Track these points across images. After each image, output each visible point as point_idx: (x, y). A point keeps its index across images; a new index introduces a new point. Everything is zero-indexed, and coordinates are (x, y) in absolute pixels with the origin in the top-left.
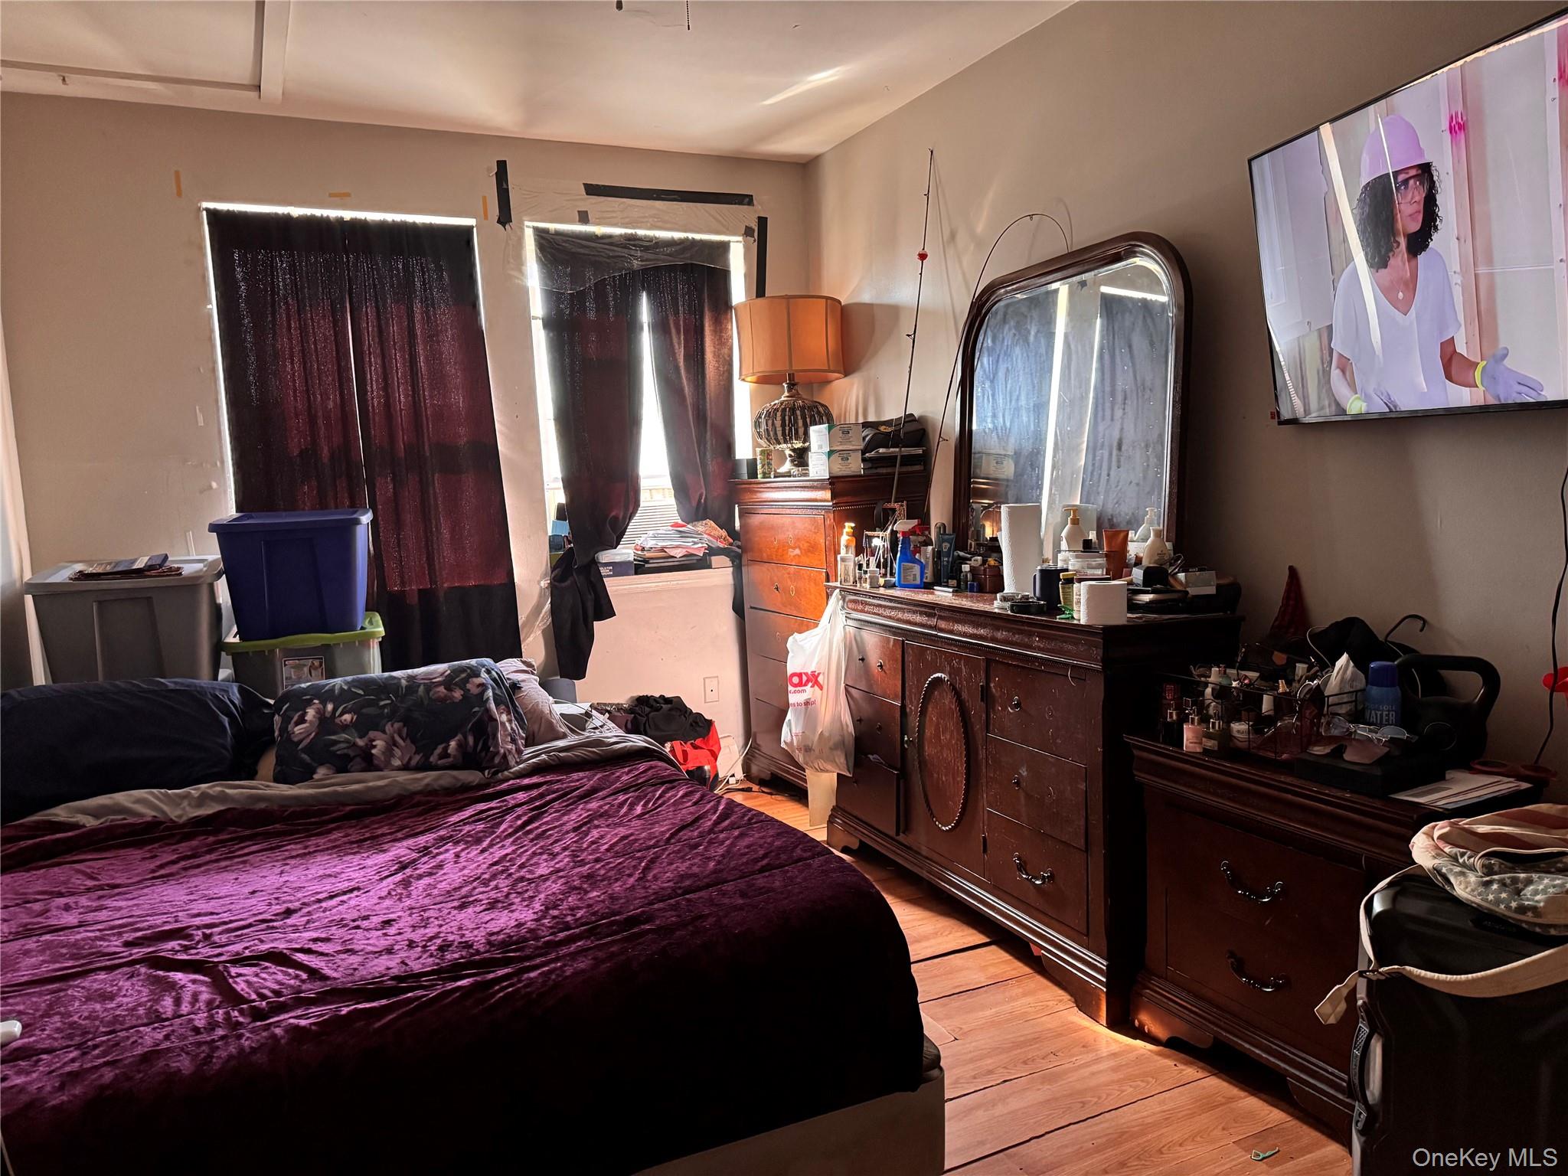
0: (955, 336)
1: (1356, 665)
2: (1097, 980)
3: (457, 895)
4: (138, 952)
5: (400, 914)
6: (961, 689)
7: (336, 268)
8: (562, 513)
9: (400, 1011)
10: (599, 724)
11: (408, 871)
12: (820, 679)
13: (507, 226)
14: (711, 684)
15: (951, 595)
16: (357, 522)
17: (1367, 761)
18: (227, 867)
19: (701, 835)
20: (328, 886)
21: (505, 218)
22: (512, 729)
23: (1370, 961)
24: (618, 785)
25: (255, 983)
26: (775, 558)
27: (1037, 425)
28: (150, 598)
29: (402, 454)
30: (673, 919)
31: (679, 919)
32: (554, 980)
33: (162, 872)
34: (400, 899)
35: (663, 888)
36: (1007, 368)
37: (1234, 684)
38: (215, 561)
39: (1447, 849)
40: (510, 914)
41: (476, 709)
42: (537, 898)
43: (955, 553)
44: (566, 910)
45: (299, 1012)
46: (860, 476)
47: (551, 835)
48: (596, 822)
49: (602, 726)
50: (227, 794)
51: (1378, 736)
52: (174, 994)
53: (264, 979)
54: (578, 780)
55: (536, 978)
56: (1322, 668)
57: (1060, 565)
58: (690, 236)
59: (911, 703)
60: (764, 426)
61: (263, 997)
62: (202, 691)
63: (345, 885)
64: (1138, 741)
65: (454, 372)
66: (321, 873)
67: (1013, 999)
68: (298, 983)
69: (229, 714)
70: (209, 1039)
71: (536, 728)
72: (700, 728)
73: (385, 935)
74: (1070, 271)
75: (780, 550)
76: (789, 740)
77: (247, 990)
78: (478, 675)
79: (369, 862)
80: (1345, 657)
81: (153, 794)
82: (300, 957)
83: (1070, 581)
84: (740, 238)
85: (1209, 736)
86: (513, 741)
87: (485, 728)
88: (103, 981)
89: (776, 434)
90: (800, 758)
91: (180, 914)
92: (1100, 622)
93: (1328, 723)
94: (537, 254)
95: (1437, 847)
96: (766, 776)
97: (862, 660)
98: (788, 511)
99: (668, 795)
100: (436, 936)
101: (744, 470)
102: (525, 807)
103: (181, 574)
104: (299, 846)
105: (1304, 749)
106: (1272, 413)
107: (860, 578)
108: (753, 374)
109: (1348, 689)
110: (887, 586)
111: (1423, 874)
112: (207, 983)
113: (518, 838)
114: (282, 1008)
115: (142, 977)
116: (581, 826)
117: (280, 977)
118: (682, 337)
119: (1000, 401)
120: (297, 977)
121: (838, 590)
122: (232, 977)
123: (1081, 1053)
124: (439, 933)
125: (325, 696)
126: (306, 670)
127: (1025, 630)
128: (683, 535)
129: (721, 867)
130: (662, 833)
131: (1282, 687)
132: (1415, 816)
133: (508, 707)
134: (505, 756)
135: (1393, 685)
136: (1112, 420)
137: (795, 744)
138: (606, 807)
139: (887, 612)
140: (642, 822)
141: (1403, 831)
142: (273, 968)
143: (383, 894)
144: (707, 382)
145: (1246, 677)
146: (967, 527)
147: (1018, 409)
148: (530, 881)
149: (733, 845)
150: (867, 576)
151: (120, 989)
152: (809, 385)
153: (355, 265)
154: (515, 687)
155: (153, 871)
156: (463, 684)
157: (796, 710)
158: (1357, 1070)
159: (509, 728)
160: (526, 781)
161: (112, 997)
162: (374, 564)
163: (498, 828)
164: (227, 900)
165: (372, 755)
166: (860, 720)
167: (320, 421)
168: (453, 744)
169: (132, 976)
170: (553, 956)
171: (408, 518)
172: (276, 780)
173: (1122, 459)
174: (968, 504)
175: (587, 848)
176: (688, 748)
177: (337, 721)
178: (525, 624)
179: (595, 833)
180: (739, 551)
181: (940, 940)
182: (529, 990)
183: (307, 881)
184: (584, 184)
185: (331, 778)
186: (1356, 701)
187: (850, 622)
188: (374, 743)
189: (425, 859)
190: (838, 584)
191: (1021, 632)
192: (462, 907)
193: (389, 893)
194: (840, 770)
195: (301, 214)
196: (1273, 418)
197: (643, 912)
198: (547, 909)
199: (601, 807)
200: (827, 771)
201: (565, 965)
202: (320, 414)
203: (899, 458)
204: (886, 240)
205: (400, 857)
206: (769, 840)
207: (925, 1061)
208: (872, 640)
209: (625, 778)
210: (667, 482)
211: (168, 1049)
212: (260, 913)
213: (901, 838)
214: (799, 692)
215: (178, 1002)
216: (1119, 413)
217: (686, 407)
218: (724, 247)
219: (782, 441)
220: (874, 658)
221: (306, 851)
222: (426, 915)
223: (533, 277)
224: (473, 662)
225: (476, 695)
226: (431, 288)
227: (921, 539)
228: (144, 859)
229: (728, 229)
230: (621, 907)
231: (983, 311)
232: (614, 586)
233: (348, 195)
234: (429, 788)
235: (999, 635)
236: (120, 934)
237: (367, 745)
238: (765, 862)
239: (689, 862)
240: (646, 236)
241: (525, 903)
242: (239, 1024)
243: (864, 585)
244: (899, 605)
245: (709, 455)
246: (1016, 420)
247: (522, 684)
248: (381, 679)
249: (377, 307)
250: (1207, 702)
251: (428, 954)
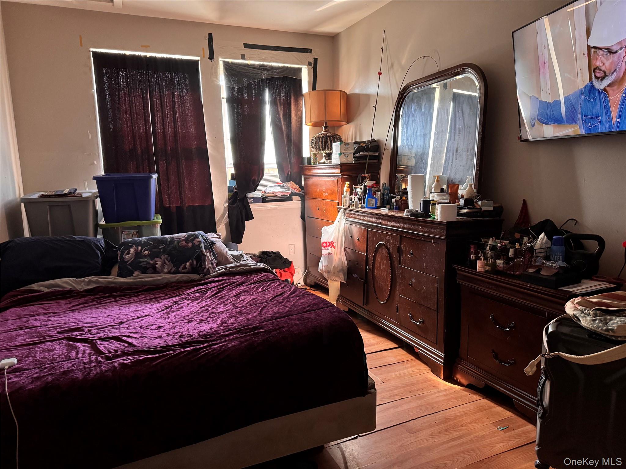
0: (392, 106)
1: (548, 238)
2: (440, 361)
3: (187, 318)
4: (63, 336)
5: (164, 324)
6: (390, 248)
7: (144, 76)
8: (233, 177)
9: (163, 359)
10: (246, 259)
11: (169, 310)
12: (334, 244)
13: (212, 60)
14: (292, 247)
15: (387, 211)
16: (151, 177)
17: (550, 275)
18: (98, 307)
19: (284, 299)
20: (137, 314)
21: (211, 57)
22: (211, 259)
23: (546, 351)
24: (252, 281)
25: (108, 347)
26: (318, 198)
27: (424, 143)
28: (70, 205)
29: (169, 152)
30: (271, 328)
31: (273, 328)
32: (224, 349)
33: (73, 308)
34: (165, 319)
35: (268, 317)
36: (413, 120)
37: (498, 245)
38: (95, 193)
39: (579, 308)
40: (208, 325)
41: (197, 251)
42: (218, 320)
43: (390, 195)
44: (230, 324)
45: (124, 358)
46: (353, 163)
47: (225, 298)
48: (243, 294)
49: (247, 260)
50: (99, 281)
51: (555, 265)
52: (76, 350)
53: (111, 346)
54: (237, 279)
55: (216, 348)
56: (534, 239)
57: (431, 198)
58: (286, 65)
59: (370, 254)
60: (314, 144)
61: (110, 352)
62: (89, 241)
63: (144, 314)
64: (460, 267)
65: (191, 120)
66: (135, 309)
67: (406, 368)
68: (124, 348)
69: (100, 250)
70: (89, 366)
71: (221, 259)
72: (287, 264)
73: (159, 331)
74: (439, 79)
75: (320, 194)
76: (321, 269)
77: (104, 350)
78: (198, 238)
79: (154, 306)
80: (543, 234)
81: (70, 280)
82: (125, 338)
83: (434, 204)
84: (306, 67)
85: (487, 265)
86: (212, 263)
87: (201, 258)
88: (49, 345)
89: (319, 147)
90: (326, 276)
91: (79, 323)
92: (445, 220)
93: (535, 260)
94: (224, 72)
95: (576, 307)
96: (313, 283)
97: (351, 237)
98: (323, 178)
99: (271, 285)
100: (179, 332)
101: (306, 161)
102: (216, 288)
103: (82, 196)
104: (126, 300)
105: (525, 270)
106: (518, 137)
107: (351, 204)
108: (310, 122)
109: (544, 247)
110: (361, 207)
111: (569, 317)
112: (89, 347)
113: (212, 299)
114: (118, 356)
115: (63, 344)
116: (237, 295)
117: (117, 345)
118: (282, 107)
119: (410, 133)
120: (124, 345)
121: (342, 209)
122: (98, 345)
123: (432, 389)
124: (180, 331)
125: (138, 244)
126: (131, 235)
127: (416, 224)
128: (281, 187)
129: (291, 310)
130: (269, 298)
131: (517, 246)
132: (568, 296)
133: (210, 250)
134: (208, 269)
135: (562, 245)
136: (454, 140)
137: (324, 270)
138: (247, 289)
139: (362, 218)
140: (261, 294)
141: (561, 301)
142: (114, 342)
143: (158, 317)
144: (292, 125)
145: (503, 242)
146: (394, 185)
147: (416, 136)
148: (216, 313)
149: (296, 302)
150: (354, 204)
151: (55, 348)
152: (333, 127)
153: (151, 75)
154: (213, 243)
155: (70, 308)
156: (192, 241)
157: (325, 256)
158: (540, 394)
159: (210, 259)
160: (217, 279)
161: (52, 351)
162: (158, 196)
163: (205, 295)
164: (98, 318)
165: (156, 267)
166: (350, 261)
167: (137, 138)
168: (188, 264)
169: (60, 344)
170: (224, 340)
171: (172, 177)
172: (118, 276)
173: (458, 156)
174: (396, 176)
175: (239, 302)
176: (282, 272)
177: (143, 254)
178: (218, 221)
179: (242, 298)
180: (304, 194)
181: (378, 346)
182: (214, 352)
183: (129, 312)
184: (244, 44)
185: (140, 276)
186: (547, 252)
187: (347, 222)
188: (157, 263)
189: (176, 305)
190: (342, 207)
191: (414, 225)
192: (189, 322)
193: (161, 317)
194: (342, 280)
195: (130, 54)
196: (519, 139)
197: (260, 325)
198: (222, 323)
199: (245, 289)
200: (336, 281)
201: (228, 343)
202: (137, 135)
203: (368, 156)
204: (365, 68)
205: (166, 305)
206: (310, 301)
207: (369, 386)
208: (355, 229)
209: (255, 278)
210: (275, 166)
211: (73, 370)
212: (110, 323)
213: (365, 307)
214: (326, 249)
215: (77, 353)
216: (457, 137)
217: (283, 135)
218: (300, 70)
219: (321, 150)
220: (356, 237)
221: (129, 302)
222: (175, 325)
223: (222, 81)
224: (196, 233)
225: (197, 245)
226: (181, 85)
227: (376, 189)
228: (66, 304)
229: (301, 63)
230: (251, 323)
231: (404, 96)
232: (254, 207)
233: (149, 46)
234: (178, 281)
235: (406, 226)
236: (56, 329)
237: (154, 263)
238: (308, 308)
239: (278, 308)
240: (268, 65)
241: (214, 321)
242: (101, 361)
243: (352, 207)
244: (366, 215)
245: (292, 155)
246: (416, 140)
247: (216, 242)
248: (160, 238)
249: (160, 92)
250: (487, 252)
251: (175, 338)
